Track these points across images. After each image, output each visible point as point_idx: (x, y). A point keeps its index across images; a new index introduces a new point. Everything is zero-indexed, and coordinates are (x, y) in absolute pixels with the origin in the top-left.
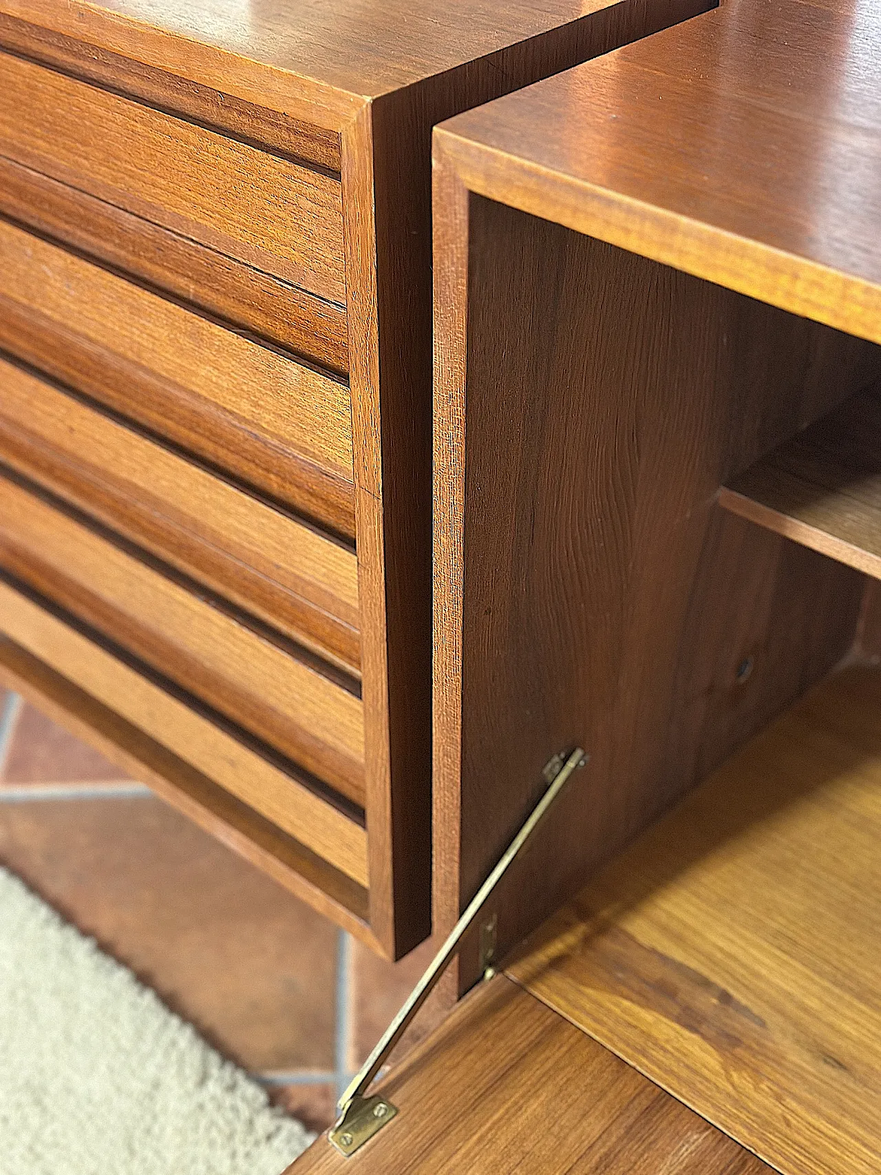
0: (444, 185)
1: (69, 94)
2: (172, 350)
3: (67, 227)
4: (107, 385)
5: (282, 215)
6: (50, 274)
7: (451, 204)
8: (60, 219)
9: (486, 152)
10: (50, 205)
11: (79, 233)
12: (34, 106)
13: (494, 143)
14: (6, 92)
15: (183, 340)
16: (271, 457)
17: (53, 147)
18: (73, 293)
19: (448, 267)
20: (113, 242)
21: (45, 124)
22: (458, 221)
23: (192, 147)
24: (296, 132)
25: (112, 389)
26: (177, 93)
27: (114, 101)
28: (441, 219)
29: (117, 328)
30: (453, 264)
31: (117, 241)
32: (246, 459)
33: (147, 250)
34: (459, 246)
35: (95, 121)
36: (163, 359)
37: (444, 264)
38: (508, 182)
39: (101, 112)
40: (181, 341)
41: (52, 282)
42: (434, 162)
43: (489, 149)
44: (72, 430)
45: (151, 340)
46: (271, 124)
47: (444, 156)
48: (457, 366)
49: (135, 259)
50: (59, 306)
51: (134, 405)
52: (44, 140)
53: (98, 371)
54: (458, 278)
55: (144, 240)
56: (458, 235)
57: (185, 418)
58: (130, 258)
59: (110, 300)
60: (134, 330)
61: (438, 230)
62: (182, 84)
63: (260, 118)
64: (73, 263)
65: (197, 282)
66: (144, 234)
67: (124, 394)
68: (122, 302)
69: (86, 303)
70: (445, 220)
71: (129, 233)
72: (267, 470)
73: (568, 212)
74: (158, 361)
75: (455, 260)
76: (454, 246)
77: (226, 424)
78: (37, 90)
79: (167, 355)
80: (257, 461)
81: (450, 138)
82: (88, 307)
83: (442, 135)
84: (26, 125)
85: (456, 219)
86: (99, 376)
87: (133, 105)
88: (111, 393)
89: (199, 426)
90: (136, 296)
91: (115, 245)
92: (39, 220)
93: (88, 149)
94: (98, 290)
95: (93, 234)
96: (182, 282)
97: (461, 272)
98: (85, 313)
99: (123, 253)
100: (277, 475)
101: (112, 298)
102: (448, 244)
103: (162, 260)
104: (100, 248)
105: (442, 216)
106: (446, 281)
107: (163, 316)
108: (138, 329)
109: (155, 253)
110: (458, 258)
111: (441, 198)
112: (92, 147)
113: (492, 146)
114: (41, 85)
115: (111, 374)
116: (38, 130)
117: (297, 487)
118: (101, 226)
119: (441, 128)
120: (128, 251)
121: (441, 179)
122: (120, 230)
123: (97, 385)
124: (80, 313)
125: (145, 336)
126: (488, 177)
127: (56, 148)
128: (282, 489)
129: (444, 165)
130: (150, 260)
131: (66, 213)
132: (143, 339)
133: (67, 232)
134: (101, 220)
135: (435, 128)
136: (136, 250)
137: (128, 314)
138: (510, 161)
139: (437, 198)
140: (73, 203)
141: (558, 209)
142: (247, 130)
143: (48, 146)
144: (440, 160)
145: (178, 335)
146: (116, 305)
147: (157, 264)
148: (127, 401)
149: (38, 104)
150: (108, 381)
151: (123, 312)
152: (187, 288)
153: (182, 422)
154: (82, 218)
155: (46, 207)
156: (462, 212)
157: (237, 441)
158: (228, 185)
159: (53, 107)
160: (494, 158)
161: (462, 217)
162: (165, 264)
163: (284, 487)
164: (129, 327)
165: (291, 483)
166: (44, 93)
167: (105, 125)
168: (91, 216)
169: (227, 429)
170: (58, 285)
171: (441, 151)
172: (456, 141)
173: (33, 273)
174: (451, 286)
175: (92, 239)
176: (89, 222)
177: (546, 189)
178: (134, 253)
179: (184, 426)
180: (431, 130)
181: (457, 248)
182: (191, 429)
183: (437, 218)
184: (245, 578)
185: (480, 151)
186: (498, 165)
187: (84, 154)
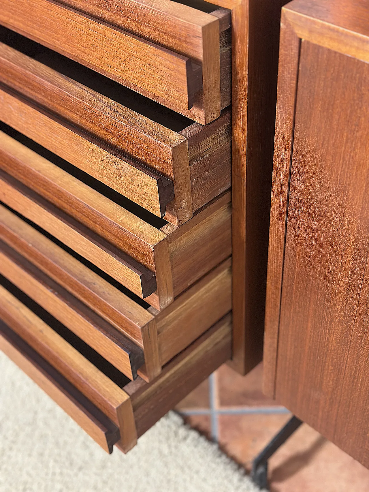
0: (286, 35)
1: (48, 9)
2: (70, 150)
3: (20, 85)
4: (19, 172)
5: (153, 73)
6: (12, 109)
7: (290, 45)
8: (17, 81)
9: (310, 20)
10: (12, 74)
11: (26, 89)
12: (33, 14)
13: (314, 15)
14: (19, 6)
15: (75, 146)
16: (97, 217)
17: (42, 33)
18: (23, 119)
19: (287, 75)
20: (41, 94)
21: (38, 23)
22: (293, 53)
23: (108, 38)
24: (159, 31)
25: (22, 175)
26: (101, 9)
27: (69, 14)
28: (284, 52)
29: (45, 138)
30: (289, 73)
31: (43, 94)
32: (85, 216)
33: (57, 100)
34: (292, 65)
35: (61, 23)
36: (67, 154)
37: (284, 73)
38: (321, 34)
39: (64, 18)
40: (74, 147)
41: (14, 113)
42: (282, 24)
43: (312, 18)
44: (4, 194)
45: (60, 145)
46: (147, 26)
47: (287, 21)
48: (288, 122)
49: (52, 103)
50: (18, 124)
51: (33, 183)
52: (38, 30)
53: (15, 166)
54: (291, 80)
55: (55, 95)
56: (292, 59)
57: (55, 193)
58: (50, 103)
59: (40, 124)
60: (52, 139)
61: (282, 57)
62: (102, 5)
63: (141, 23)
64: (22, 105)
65: (81, 117)
66: (55, 92)
67: (28, 178)
68: (46, 125)
69: (30, 124)
70: (286, 53)
71: (48, 91)
72: (95, 223)
73: (353, 50)
74: (64, 154)
75: (290, 72)
76: (290, 65)
77: (74, 198)
78: (33, 6)
79: (68, 152)
80: (90, 218)
81: (291, 13)
82: (30, 126)
83: (287, 12)
84: (29, 23)
85: (292, 52)
86: (15, 168)
87: (79, 16)
88: (22, 177)
89: (62, 197)
90: (52, 124)
91: (42, 96)
92: (8, 81)
93: (59, 36)
94: (34, 119)
95: (32, 90)
96: (74, 116)
97: (293, 78)
98: (29, 128)
99: (46, 100)
100: (99, 225)
101: (41, 123)
102: (287, 64)
103: (64, 105)
104: (36, 97)
105: (285, 51)
106: (285, 82)
107: (65, 134)
108: (54, 139)
109: (60, 101)
110: (292, 71)
111: (285, 42)
112: (60, 35)
113: (313, 17)
114: (35, 4)
115: (21, 168)
116: (35, 25)
117: (109, 232)
118: (35, 86)
119: (287, 8)
120: (48, 99)
121: (285, 33)
122: (44, 89)
123: (15, 172)
124: (28, 128)
125: (57, 142)
126: (311, 31)
127: (43, 34)
128: (102, 232)
129: (287, 26)
130: (59, 104)
131: (19, 79)
132: (57, 143)
133: (20, 88)
134: (35, 84)
135: (283, 8)
136: (52, 99)
137: (49, 131)
138: (323, 24)
139: (282, 42)
140: (22, 74)
141: (348, 48)
142: (135, 29)
143: (40, 33)
144: (285, 23)
145: (73, 144)
146: (43, 127)
147: (62, 107)
148: (29, 181)
149: (34, 13)
150: (20, 171)
151: (47, 130)
152: (77, 119)
153: (54, 194)
154: (26, 82)
155: (10, 75)
156: (295, 48)
157: (80, 207)
158: (126, 57)
159: (41, 15)
160: (314, 23)
161: (295, 51)
162: (66, 107)
163: (103, 232)
164: (50, 138)
165: (106, 230)
166: (37, 8)
167: (66, 25)
168: (31, 81)
169: (75, 201)
170: (17, 115)
171: (286, 19)
172: (294, 14)
173: (6, 108)
174: (288, 84)
175: (32, 92)
176: (30, 83)
177: (342, 38)
178: (51, 100)
179: (56, 196)
180: (281, 9)
181: (292, 66)
182: (59, 198)
183: (282, 52)
184: (71, 281)
185: (307, 19)
186: (316, 26)
187: (57, 38)
